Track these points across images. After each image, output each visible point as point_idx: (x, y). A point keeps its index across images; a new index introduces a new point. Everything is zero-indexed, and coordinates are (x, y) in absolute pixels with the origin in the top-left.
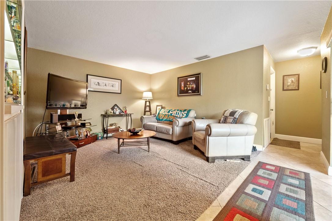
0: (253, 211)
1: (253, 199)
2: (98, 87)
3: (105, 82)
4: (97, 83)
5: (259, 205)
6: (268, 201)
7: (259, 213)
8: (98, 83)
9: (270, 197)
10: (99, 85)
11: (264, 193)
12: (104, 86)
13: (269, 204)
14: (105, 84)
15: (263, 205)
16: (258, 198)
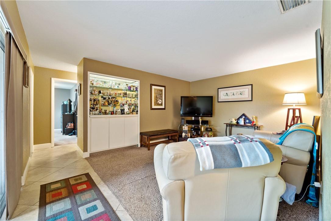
0: (81, 194)
1: (88, 200)
2: (227, 97)
3: (232, 91)
4: (225, 94)
5: (81, 200)
6: (78, 208)
7: (77, 197)
8: (227, 93)
9: (79, 212)
10: (227, 96)
11: (86, 212)
12: (232, 95)
13: (75, 206)
14: (232, 94)
15: (79, 203)
16: (86, 203)
